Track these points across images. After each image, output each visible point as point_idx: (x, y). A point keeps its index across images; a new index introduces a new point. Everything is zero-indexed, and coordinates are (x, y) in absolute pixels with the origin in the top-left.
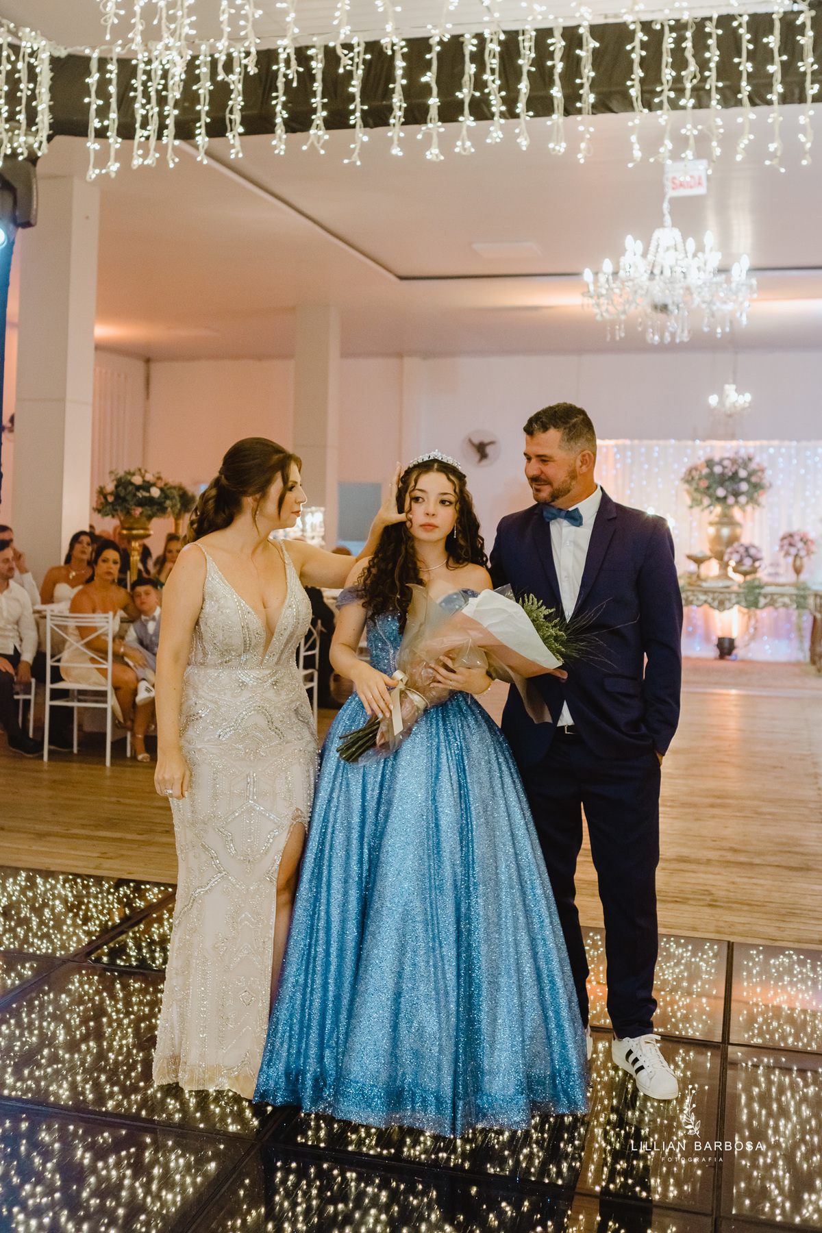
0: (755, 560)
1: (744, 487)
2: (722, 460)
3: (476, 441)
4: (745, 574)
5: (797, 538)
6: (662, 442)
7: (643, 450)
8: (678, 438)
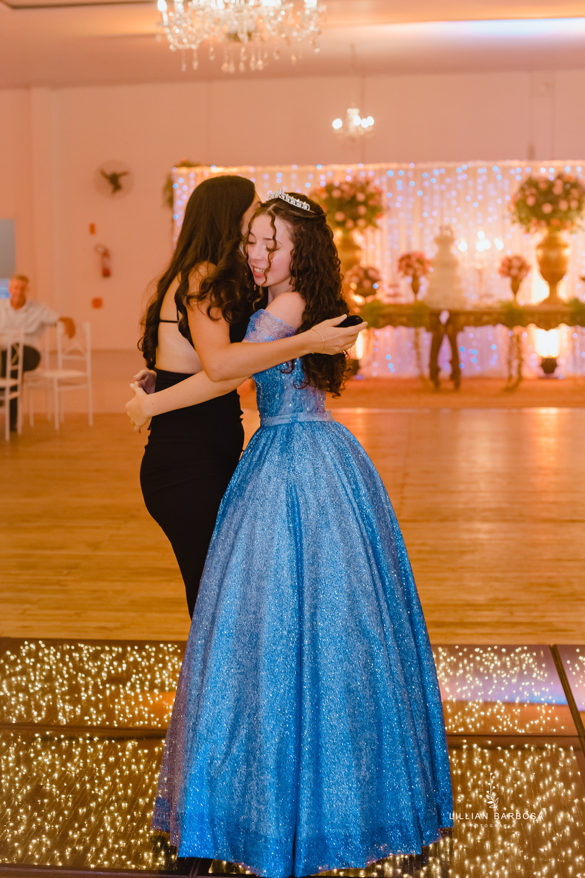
0: (374, 281)
1: (362, 210)
2: (341, 184)
3: (109, 172)
4: (364, 295)
5: (414, 259)
6: (285, 168)
7: (266, 177)
8: (300, 163)
